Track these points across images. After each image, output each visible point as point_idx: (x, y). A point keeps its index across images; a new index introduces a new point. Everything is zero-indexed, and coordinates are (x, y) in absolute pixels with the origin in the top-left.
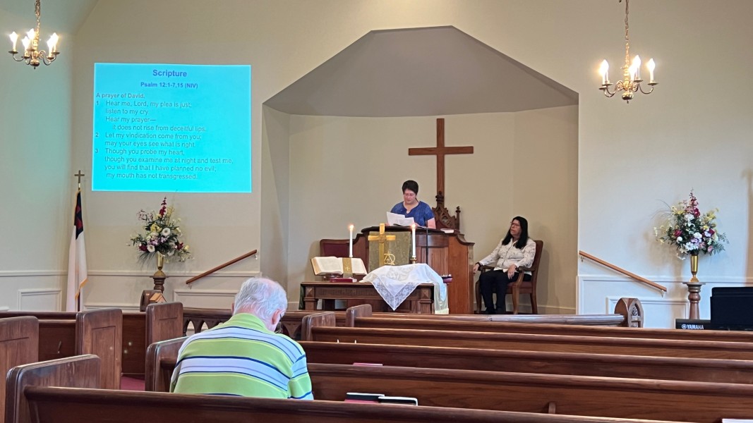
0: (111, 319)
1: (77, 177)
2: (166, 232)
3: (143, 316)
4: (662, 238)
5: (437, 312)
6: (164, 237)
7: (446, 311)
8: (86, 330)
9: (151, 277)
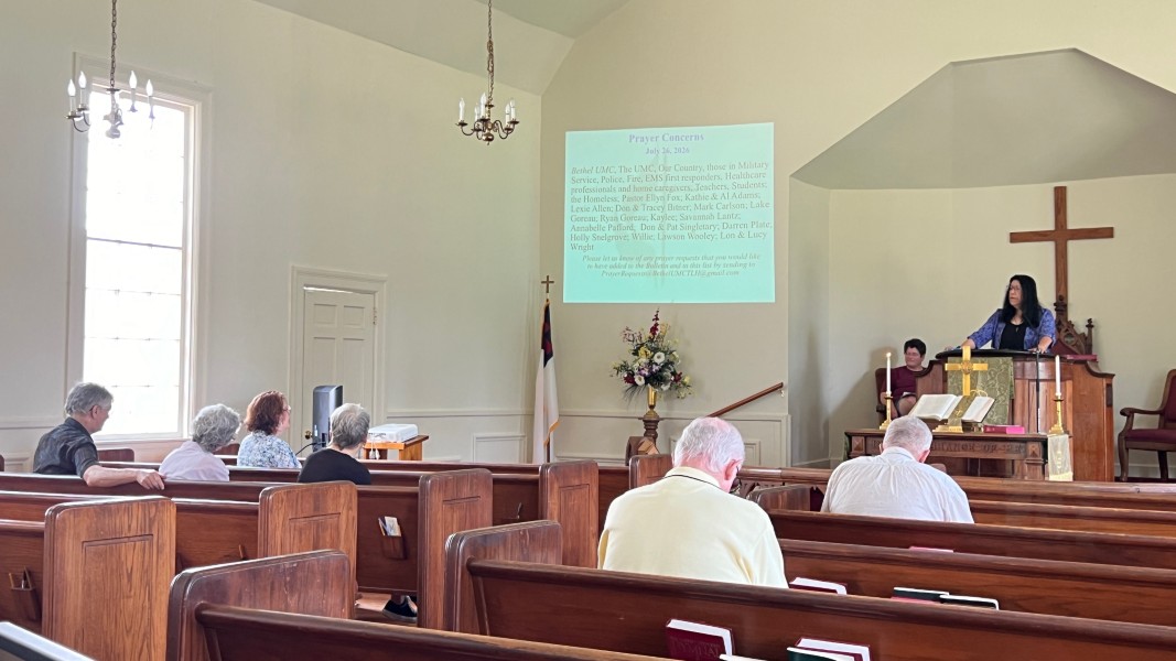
0: (583, 474)
1: (545, 285)
2: (659, 357)
3: (626, 472)
5: (1052, 478)
6: (656, 364)
7: (1068, 476)
8: (552, 489)
9: (640, 419)
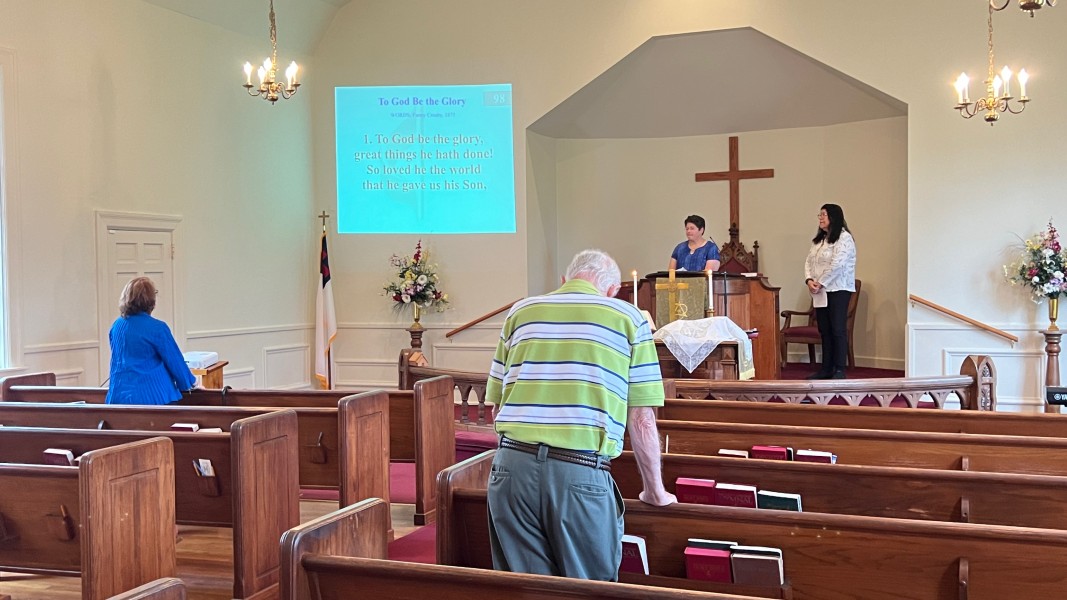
1: (322, 219)
2: (422, 279)
4: (1014, 279)
6: (420, 285)
7: (751, 372)
8: (349, 420)
9: (407, 331)
